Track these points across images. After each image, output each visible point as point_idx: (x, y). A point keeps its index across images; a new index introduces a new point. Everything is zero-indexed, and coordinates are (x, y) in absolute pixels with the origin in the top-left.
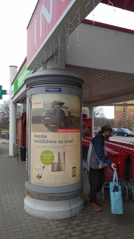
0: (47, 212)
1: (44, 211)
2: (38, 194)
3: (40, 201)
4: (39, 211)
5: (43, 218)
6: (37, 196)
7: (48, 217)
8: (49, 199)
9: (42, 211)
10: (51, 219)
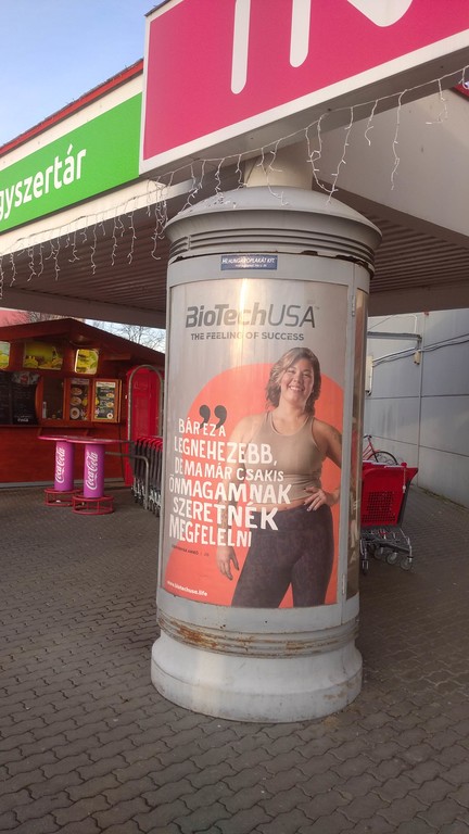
0: (282, 696)
1: (272, 696)
2: (244, 637)
3: (249, 661)
4: (254, 696)
5: (267, 719)
6: (239, 644)
7: (283, 715)
8: (288, 652)
9: (263, 696)
10: (296, 720)
